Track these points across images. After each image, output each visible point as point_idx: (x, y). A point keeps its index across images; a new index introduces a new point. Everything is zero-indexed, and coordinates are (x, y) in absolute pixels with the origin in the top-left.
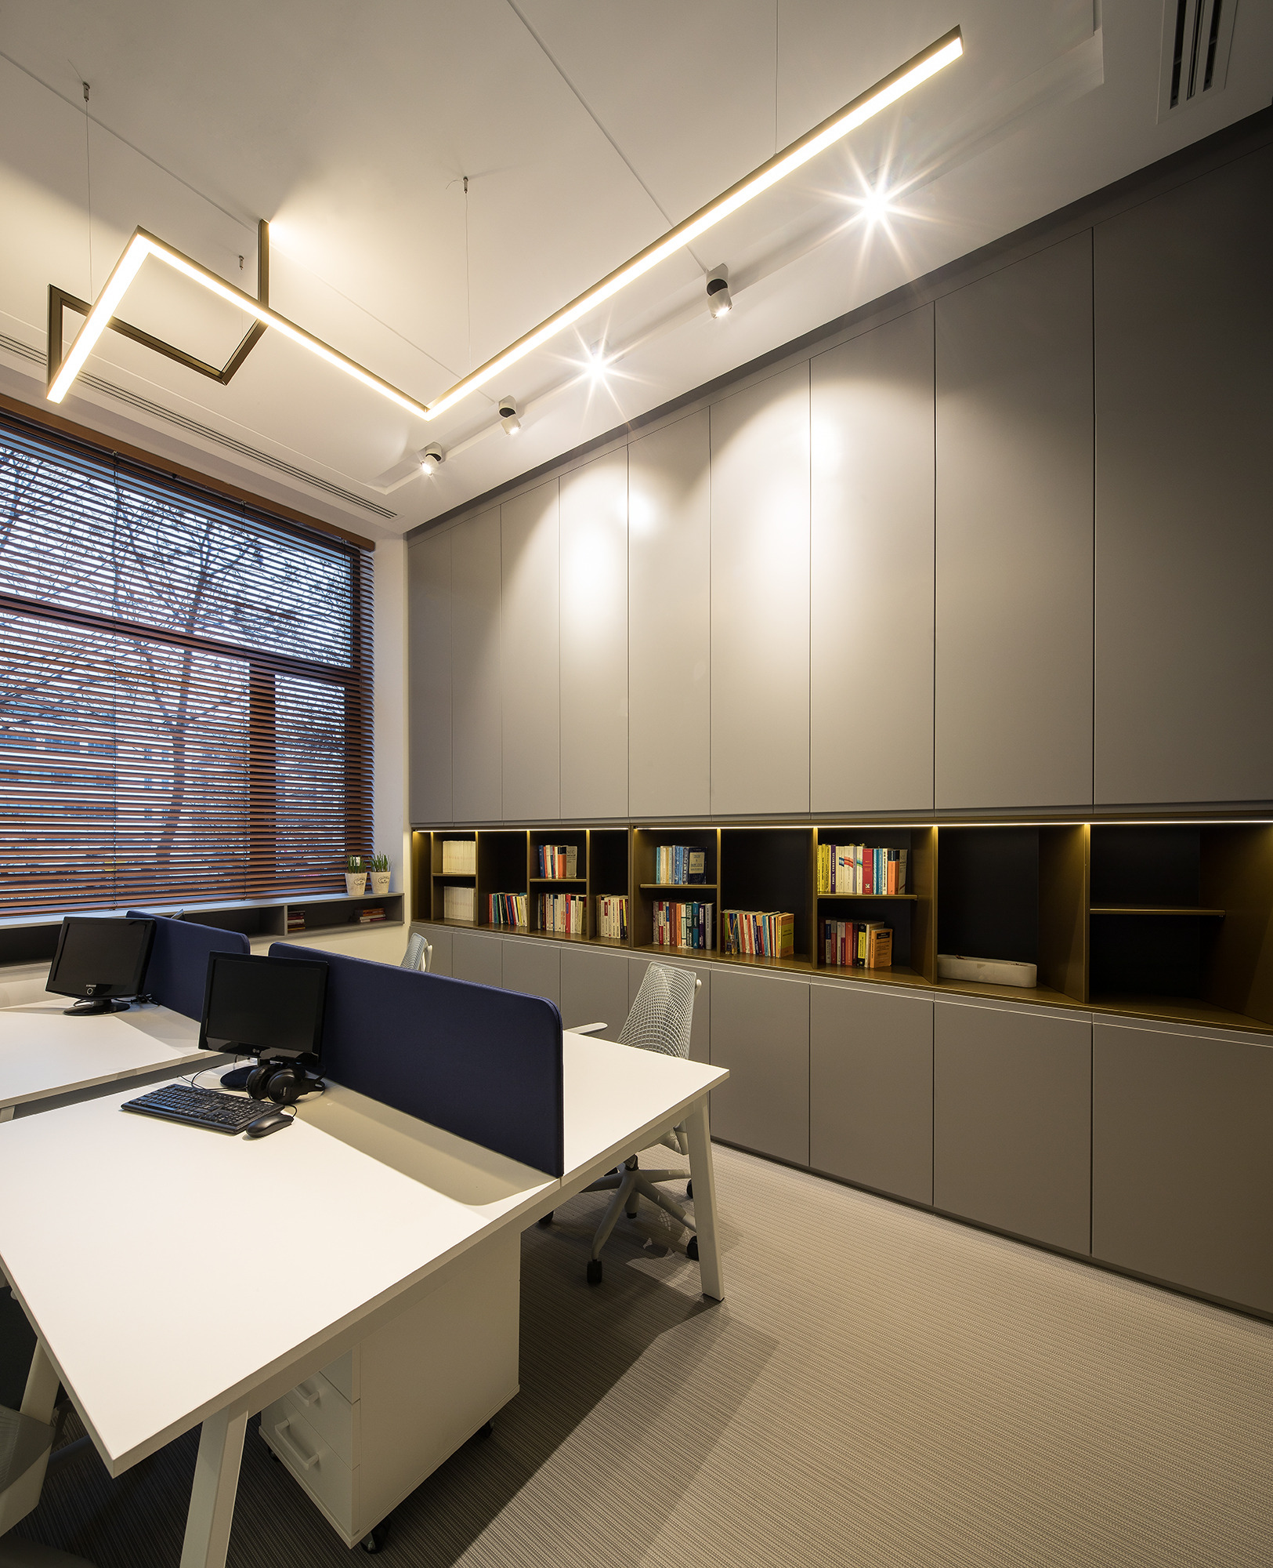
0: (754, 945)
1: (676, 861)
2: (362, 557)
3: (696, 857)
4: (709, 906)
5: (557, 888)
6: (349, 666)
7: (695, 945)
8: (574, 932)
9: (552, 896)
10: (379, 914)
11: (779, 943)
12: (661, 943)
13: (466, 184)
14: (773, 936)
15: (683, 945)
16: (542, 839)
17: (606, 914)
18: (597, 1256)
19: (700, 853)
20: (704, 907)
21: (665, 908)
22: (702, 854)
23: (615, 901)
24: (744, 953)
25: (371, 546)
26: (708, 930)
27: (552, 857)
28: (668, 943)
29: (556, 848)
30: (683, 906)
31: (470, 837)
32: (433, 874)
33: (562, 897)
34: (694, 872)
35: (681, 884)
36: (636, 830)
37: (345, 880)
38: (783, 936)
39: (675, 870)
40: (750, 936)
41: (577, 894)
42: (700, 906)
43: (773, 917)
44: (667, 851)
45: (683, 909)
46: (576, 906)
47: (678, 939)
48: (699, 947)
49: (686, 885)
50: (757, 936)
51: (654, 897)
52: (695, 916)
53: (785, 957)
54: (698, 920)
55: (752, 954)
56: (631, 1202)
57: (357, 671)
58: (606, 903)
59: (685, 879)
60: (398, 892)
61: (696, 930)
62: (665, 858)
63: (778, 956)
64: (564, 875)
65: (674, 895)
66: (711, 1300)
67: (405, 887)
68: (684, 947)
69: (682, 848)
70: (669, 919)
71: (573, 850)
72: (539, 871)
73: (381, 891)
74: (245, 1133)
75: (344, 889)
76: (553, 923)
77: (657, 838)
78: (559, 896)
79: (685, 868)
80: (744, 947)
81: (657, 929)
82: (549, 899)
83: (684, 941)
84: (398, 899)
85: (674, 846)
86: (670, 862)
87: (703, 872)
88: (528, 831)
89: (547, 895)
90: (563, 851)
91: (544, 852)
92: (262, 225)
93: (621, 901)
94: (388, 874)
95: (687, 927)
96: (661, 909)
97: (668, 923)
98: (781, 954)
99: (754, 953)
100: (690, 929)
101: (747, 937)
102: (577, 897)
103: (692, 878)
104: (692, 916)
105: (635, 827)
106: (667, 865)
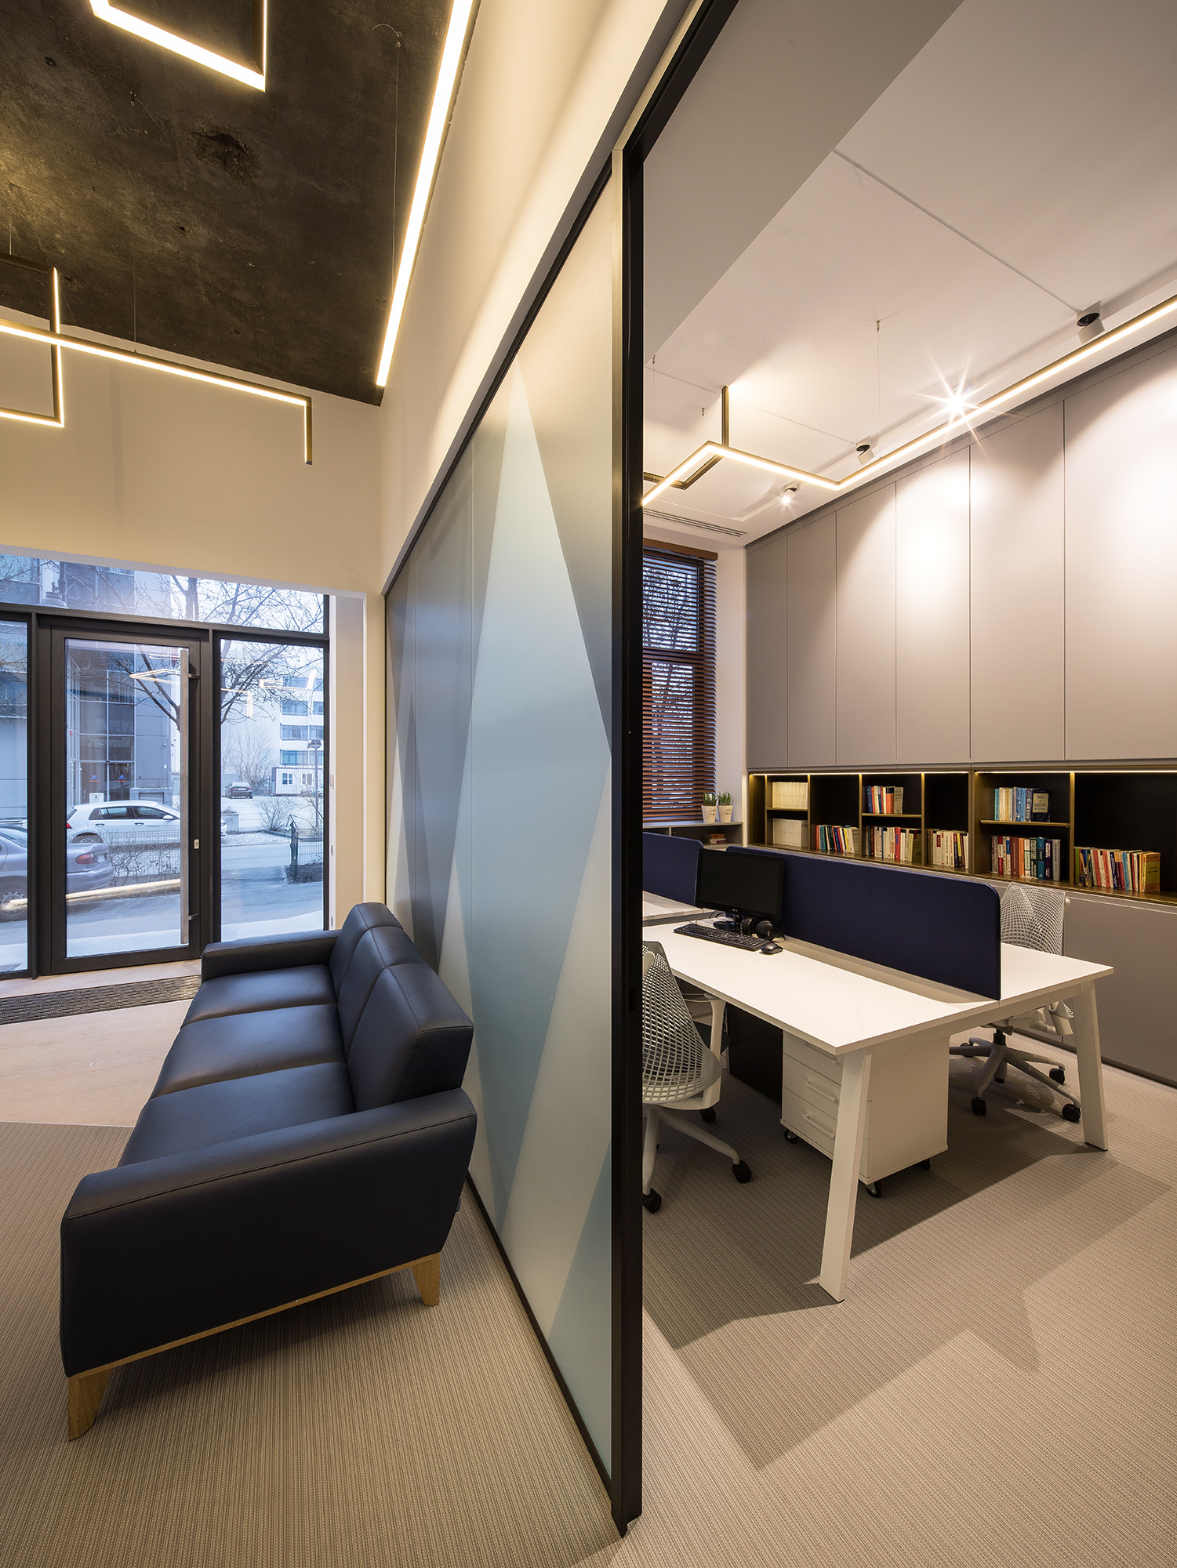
0: (1111, 880)
1: (1018, 801)
2: (705, 566)
3: (1039, 797)
4: (1056, 842)
5: (885, 822)
6: (695, 650)
7: (1041, 876)
8: (904, 859)
9: (880, 828)
10: (722, 837)
11: (1143, 879)
12: (1001, 873)
13: (878, 325)
14: (1136, 875)
15: (1027, 875)
16: (870, 781)
17: (939, 846)
18: (980, 1095)
19: (1044, 794)
20: (1051, 843)
21: (1005, 842)
22: (1046, 796)
23: (948, 836)
24: (1099, 886)
25: (714, 556)
26: (1056, 864)
27: (880, 797)
28: (1010, 873)
29: (884, 789)
30: (1027, 841)
31: (803, 779)
32: (767, 808)
33: (891, 830)
34: (1037, 811)
35: (1023, 821)
36: (976, 773)
37: (701, 811)
38: (1148, 872)
39: (1016, 808)
40: (1107, 871)
41: (908, 828)
42: (1046, 842)
43: (1135, 855)
44: (1007, 792)
45: (1026, 844)
46: (906, 838)
47: (1021, 870)
48: (1045, 878)
49: (1030, 822)
50: (1116, 871)
51: (992, 832)
52: (1040, 850)
53: (1150, 891)
54: (1044, 853)
55: (1108, 888)
56: (1002, 1069)
57: (701, 653)
58: (938, 836)
59: (1028, 817)
60: (737, 821)
61: (1041, 864)
62: (1004, 798)
63: (1142, 890)
64: (892, 812)
65: (1015, 831)
66: (1094, 1148)
67: (743, 818)
68: (1029, 877)
69: (1024, 789)
70: (1009, 851)
71: (899, 791)
72: (867, 808)
73: (727, 820)
74: (760, 950)
75: (700, 818)
76: (882, 851)
77: (995, 781)
78: (888, 828)
79: (1028, 808)
80: (1099, 879)
81: (996, 860)
82: (878, 832)
83: (1028, 872)
84: (739, 826)
85: (1015, 788)
86: (1011, 801)
87: (1046, 811)
88: (860, 774)
89: (876, 828)
90: (891, 791)
91: (872, 792)
92: (724, 390)
93: (955, 835)
94: (730, 807)
95: (1031, 860)
96: (1000, 842)
97: (1009, 856)
98: (1146, 889)
99: (1112, 886)
100: (1035, 862)
101: (1102, 872)
102: (908, 830)
103: (1035, 816)
104: (1037, 850)
105: (975, 771)
106: (1007, 804)
